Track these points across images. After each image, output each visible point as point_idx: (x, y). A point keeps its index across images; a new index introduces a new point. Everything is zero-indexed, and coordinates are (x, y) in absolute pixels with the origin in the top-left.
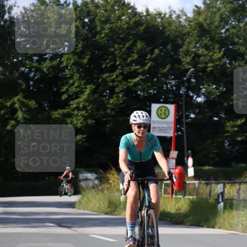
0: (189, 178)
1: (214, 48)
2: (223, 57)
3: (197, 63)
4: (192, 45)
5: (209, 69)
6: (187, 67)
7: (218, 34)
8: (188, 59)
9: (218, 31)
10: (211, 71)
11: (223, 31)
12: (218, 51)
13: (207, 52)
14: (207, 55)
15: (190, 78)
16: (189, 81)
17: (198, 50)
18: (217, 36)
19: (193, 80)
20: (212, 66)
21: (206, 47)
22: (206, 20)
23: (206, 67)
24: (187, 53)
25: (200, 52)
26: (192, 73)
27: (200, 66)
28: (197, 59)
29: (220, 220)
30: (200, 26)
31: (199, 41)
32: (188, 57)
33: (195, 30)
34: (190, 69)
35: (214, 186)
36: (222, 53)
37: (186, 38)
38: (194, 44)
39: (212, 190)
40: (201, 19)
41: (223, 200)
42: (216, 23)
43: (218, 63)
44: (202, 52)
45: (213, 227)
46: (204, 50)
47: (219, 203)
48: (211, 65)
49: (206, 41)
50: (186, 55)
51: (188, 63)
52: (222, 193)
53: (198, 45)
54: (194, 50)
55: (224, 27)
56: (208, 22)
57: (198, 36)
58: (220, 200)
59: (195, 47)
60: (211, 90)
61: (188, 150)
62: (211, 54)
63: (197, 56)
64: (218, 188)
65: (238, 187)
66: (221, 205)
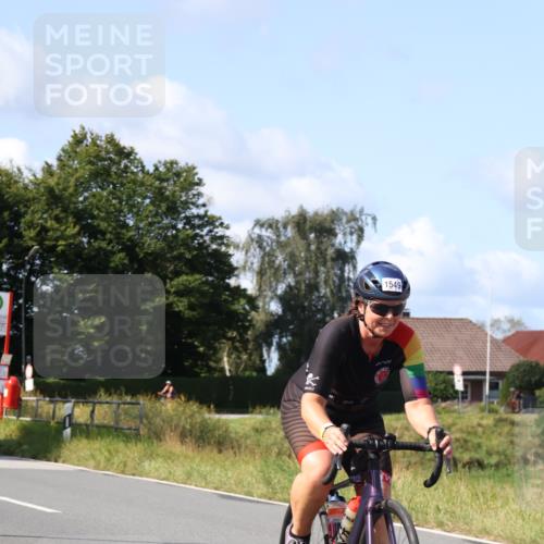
0: (27, 392)
1: (67, 221)
2: (79, 233)
3: (44, 239)
4: (37, 216)
5: (59, 248)
6: (30, 243)
7: (75, 203)
8: (32, 233)
9: (74, 199)
10: (62, 251)
11: (81, 199)
12: (72, 225)
13: (58, 226)
14: (57, 229)
15: (34, 259)
16: (32, 262)
17: (46, 222)
18: (72, 206)
19: (38, 262)
20: (65, 245)
21: (57, 219)
22: (58, 184)
23: (56, 246)
24: (30, 225)
25: (48, 224)
26: (36, 252)
27: (47, 243)
28: (43, 233)
29: (65, 452)
30: (50, 191)
31: (47, 211)
32: (32, 231)
33: (43, 196)
34: (33, 246)
35: (59, 405)
36: (77, 228)
37: (31, 205)
38: (40, 215)
39: (57, 409)
40: (52, 182)
41: (70, 425)
42: (71, 190)
43: (72, 241)
44: (52, 225)
46: (53, 222)
47: (65, 428)
48: (63, 243)
49: (57, 212)
50: (30, 227)
51: (31, 239)
52: (70, 416)
53: (45, 216)
54: (40, 221)
55: (82, 195)
56: (61, 187)
57: (47, 204)
58: (67, 424)
59: (41, 218)
61: (26, 355)
62: (63, 228)
63: (44, 230)
64: (65, 408)
65: (91, 408)
66: (68, 431)
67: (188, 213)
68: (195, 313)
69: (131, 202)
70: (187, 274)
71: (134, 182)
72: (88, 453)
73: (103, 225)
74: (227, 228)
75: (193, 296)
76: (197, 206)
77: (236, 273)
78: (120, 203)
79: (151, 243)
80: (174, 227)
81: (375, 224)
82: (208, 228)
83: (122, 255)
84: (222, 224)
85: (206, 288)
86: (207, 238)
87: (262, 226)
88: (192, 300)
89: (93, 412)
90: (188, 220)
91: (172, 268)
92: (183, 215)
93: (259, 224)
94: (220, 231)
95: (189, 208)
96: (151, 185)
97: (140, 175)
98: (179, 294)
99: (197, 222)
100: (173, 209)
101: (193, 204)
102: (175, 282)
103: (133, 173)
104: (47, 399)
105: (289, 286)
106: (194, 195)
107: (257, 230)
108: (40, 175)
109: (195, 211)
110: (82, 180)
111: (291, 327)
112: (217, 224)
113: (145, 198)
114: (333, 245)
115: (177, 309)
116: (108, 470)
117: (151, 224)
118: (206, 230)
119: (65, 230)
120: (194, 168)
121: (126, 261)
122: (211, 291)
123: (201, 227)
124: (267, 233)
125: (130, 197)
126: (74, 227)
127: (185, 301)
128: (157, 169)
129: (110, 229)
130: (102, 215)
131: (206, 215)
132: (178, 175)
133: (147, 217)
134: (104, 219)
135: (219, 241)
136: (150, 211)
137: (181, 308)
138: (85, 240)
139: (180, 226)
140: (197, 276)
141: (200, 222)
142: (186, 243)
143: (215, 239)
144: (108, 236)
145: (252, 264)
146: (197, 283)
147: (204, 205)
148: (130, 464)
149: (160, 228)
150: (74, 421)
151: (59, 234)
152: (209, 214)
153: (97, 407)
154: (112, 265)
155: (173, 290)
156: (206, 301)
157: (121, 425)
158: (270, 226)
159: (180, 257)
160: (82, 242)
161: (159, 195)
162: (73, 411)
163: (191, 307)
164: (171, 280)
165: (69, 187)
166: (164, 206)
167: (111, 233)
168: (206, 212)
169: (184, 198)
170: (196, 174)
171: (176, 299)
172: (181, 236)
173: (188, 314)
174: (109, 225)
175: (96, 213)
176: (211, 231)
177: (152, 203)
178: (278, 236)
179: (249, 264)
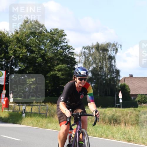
0: (11, 103)
1: (23, 48)
2: (26, 52)
3: (16, 54)
4: (13, 46)
5: (20, 57)
6: (11, 55)
7: (25, 42)
8: (12, 52)
9: (25, 41)
10: (21, 58)
11: (27, 41)
12: (24, 49)
13: (20, 49)
14: (19, 51)
15: (13, 60)
16: (12, 61)
17: (16, 48)
18: (24, 43)
19: (14, 61)
20: (22, 56)
21: (20, 47)
23: (19, 56)
24: (11, 49)
26: (13, 58)
27: (16, 55)
28: (15, 52)
29: (23, 122)
30: (17, 38)
31: (16, 45)
32: (12, 51)
33: (15, 40)
34: (12, 56)
35: (21, 106)
36: (26, 50)
37: (11, 43)
38: (14, 46)
39: (20, 108)
40: (18, 35)
41: (25, 113)
42: (24, 38)
43: (24, 54)
44: (18, 49)
45: (20, 124)
46: (18, 48)
47: (23, 114)
49: (19, 45)
50: (11, 50)
51: (11, 54)
52: (25, 110)
53: (16, 46)
54: (14, 48)
55: (27, 40)
56: (21, 37)
57: (17, 43)
58: (24, 112)
59: (15, 47)
60: (22, 65)
61: (10, 91)
62: (21, 50)
63: (15, 51)
64: (23, 107)
65: (31, 107)
66: (24, 115)
67: (61, 45)
68: (64, 77)
69: (43, 42)
70: (61, 64)
71: (44, 35)
72: (31, 122)
73: (34, 49)
74: (74, 49)
75: (63, 71)
76: (64, 43)
77: (77, 64)
78: (40, 42)
79: (50, 55)
80: (57, 49)
81: (121, 47)
82: (68, 50)
83: (40, 58)
84: (72, 48)
85: (67, 69)
86: (67, 53)
87: (85, 49)
88: (63, 72)
89: (32, 108)
90: (62, 47)
91: (56, 62)
92: (60, 46)
93: (84, 48)
94: (71, 51)
95: (62, 43)
96: (49, 36)
97: (46, 33)
98: (59, 71)
99: (64, 48)
100: (57, 44)
101: (63, 42)
102: (57, 67)
103: (43, 32)
104: (17, 105)
105: (94, 68)
106: (63, 39)
107: (83, 50)
108: (14, 33)
109: (63, 44)
110: (27, 35)
111: (95, 81)
112: (70, 48)
113: (47, 40)
114: (108, 54)
115: (58, 76)
116: (37, 127)
117: (49, 49)
118: (67, 50)
119: (22, 50)
120: (63, 31)
121: (42, 60)
122: (69, 69)
123: (65, 49)
124: (87, 51)
125: (43, 40)
126: (25, 50)
127: (61, 73)
128: (51, 31)
129: (37, 50)
130: (34, 46)
131: (67, 46)
132: (58, 33)
133: (48, 46)
134: (34, 47)
135: (71, 54)
136: (49, 44)
137: (59, 75)
138: (29, 54)
139: (59, 49)
140: (64, 65)
141: (65, 48)
142: (61, 54)
143: (70, 53)
144: (36, 52)
145: (82, 61)
146: (64, 67)
147: (67, 42)
148: (44, 125)
149: (52, 50)
150: (26, 112)
151: (20, 52)
152: (68, 45)
153: (33, 107)
154: (37, 62)
155: (56, 70)
156: (67, 73)
157: (41, 113)
158: (87, 48)
159: (59, 59)
160: (27, 55)
161: (52, 39)
162: (25, 108)
163: (62, 75)
164: (56, 66)
165: (23, 37)
166: (54, 43)
167: (37, 51)
168: (67, 44)
169: (60, 40)
170: (64, 32)
171: (57, 72)
172: (59, 52)
173: (62, 77)
174: (36, 49)
175: (32, 45)
176: (69, 50)
177: (50, 42)
178: (90, 52)
179: (81, 61)
